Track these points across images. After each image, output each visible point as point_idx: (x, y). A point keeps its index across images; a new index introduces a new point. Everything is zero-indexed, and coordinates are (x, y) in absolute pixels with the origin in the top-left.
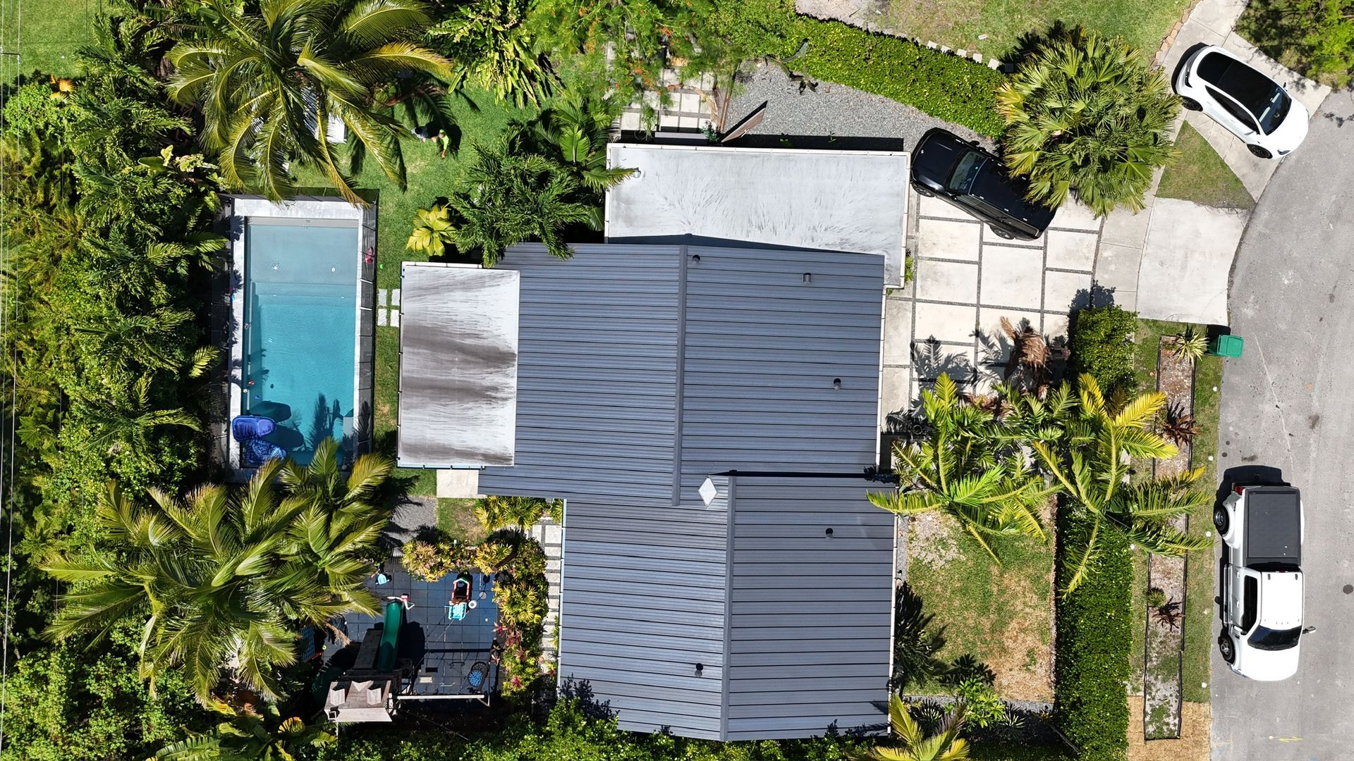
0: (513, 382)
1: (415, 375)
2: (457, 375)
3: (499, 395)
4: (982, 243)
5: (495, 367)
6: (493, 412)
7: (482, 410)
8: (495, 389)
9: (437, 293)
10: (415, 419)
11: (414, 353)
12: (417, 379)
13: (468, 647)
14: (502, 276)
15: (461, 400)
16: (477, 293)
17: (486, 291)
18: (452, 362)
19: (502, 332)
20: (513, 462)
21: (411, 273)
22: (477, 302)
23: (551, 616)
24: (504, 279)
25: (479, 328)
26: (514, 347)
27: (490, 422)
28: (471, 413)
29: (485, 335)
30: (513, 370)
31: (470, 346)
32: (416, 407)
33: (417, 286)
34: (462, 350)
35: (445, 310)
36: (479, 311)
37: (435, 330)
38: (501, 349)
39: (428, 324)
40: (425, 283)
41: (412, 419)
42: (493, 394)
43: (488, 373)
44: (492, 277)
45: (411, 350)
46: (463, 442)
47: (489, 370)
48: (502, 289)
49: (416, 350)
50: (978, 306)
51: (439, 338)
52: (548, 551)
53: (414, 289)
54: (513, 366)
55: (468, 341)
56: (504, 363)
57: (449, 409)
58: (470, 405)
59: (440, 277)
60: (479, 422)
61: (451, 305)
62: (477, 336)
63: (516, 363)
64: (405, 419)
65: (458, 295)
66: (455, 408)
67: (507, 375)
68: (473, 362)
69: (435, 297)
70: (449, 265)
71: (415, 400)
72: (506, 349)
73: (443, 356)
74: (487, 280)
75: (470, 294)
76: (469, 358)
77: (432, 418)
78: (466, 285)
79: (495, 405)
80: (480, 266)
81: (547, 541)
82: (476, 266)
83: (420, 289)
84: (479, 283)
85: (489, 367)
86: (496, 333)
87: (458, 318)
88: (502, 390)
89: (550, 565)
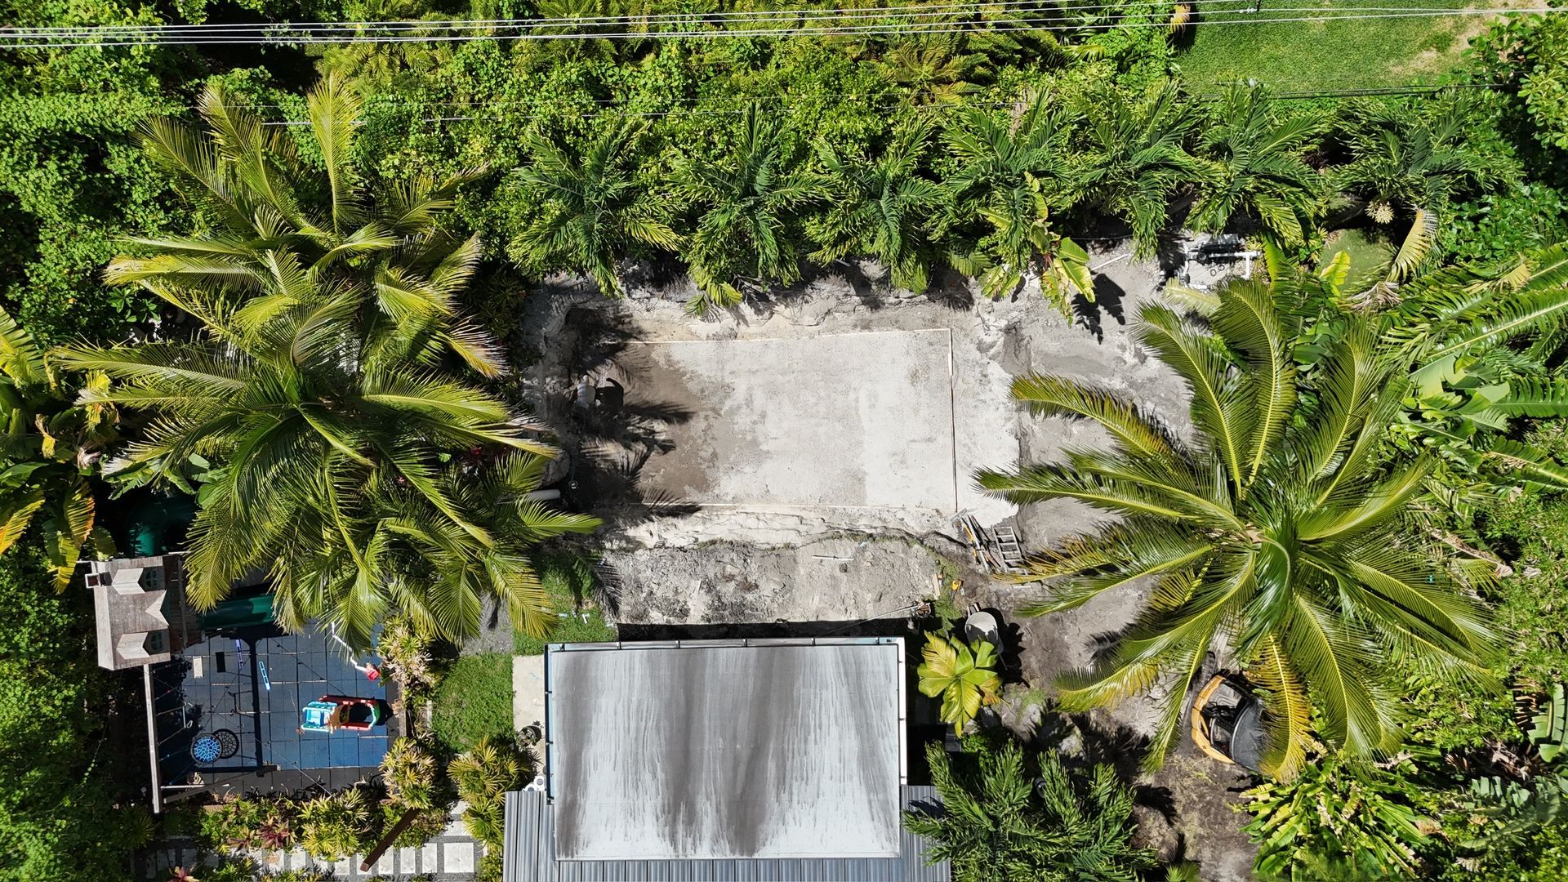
0: (704, 852)
1: (708, 671)
2: (712, 749)
3: (680, 828)
5: (729, 817)
6: (650, 818)
7: (652, 800)
8: (692, 820)
9: (853, 707)
10: (632, 676)
11: (745, 667)
12: (702, 676)
13: (263, 723)
14: (889, 824)
15: (669, 757)
16: (856, 779)
17: (861, 795)
18: (735, 738)
19: (792, 828)
20: (562, 858)
21: (885, 658)
22: (842, 779)
24: (882, 828)
25: (795, 785)
26: (766, 852)
27: (632, 813)
28: (647, 777)
29: (785, 797)
30: (725, 853)
31: (764, 769)
32: (652, 676)
33: (864, 669)
34: (757, 752)
35: (825, 721)
36: (827, 785)
37: (788, 702)
38: (760, 827)
39: (801, 691)
40: (869, 683)
41: (631, 669)
42: (681, 816)
43: (718, 804)
44: (885, 806)
45: (752, 662)
46: (595, 764)
47: (723, 807)
48: (867, 825)
49: (751, 671)
51: (774, 712)
52: (430, 849)
53: (858, 664)
54: (733, 851)
55: (771, 767)
56: (736, 834)
57: (651, 735)
58: (660, 775)
59: (880, 706)
60: (631, 792)
61: (834, 730)
62: (782, 781)
63: (737, 856)
64: (632, 658)
65: (852, 744)
66: (655, 747)
67: (715, 840)
68: (735, 776)
69: (846, 701)
70: (903, 724)
71: (664, 672)
72: (762, 836)
73: (744, 720)
74: (881, 796)
75: (854, 765)
76: (742, 769)
77: (634, 707)
78: (869, 759)
79: (662, 820)
80: (904, 781)
81: (446, 846)
82: (904, 773)
83: (859, 674)
84: (873, 781)
85: (730, 805)
86: (789, 816)
87: (811, 744)
88: (687, 834)
89: (408, 853)
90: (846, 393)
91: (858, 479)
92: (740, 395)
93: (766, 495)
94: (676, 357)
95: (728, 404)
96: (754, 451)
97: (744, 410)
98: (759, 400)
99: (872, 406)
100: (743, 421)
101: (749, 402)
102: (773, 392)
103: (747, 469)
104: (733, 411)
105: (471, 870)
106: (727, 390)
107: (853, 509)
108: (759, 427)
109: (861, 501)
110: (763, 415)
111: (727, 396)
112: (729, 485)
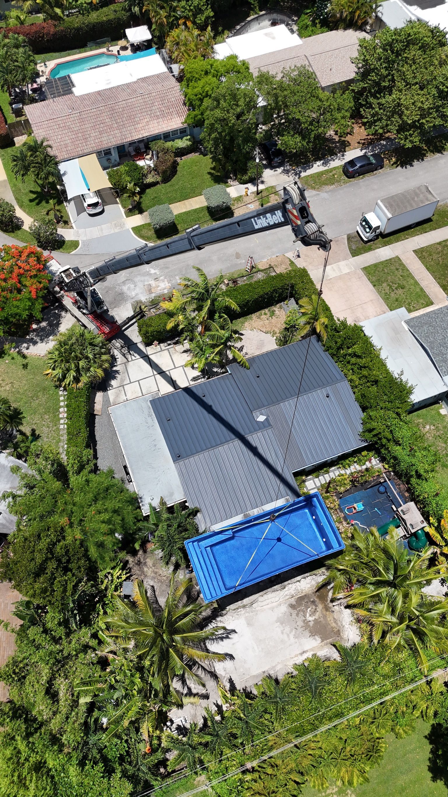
0: (255, 510)
4: (131, 383)
20: (287, 498)
23: (343, 472)
26: (241, 516)
30: (250, 512)
52: (318, 484)
63: (247, 513)
81: (314, 487)
89: (323, 482)
90: (262, 649)
91: (249, 624)
92: (292, 636)
93: (272, 609)
94: (314, 641)
95: (293, 633)
96: (281, 621)
97: (288, 633)
98: (285, 637)
99: (253, 648)
100: (287, 629)
101: (288, 636)
102: (282, 641)
103: (280, 615)
104: (291, 631)
105: (306, 483)
106: (296, 637)
107: (247, 614)
108: (282, 629)
109: (246, 618)
110: (282, 633)
111: (294, 635)
112: (284, 608)
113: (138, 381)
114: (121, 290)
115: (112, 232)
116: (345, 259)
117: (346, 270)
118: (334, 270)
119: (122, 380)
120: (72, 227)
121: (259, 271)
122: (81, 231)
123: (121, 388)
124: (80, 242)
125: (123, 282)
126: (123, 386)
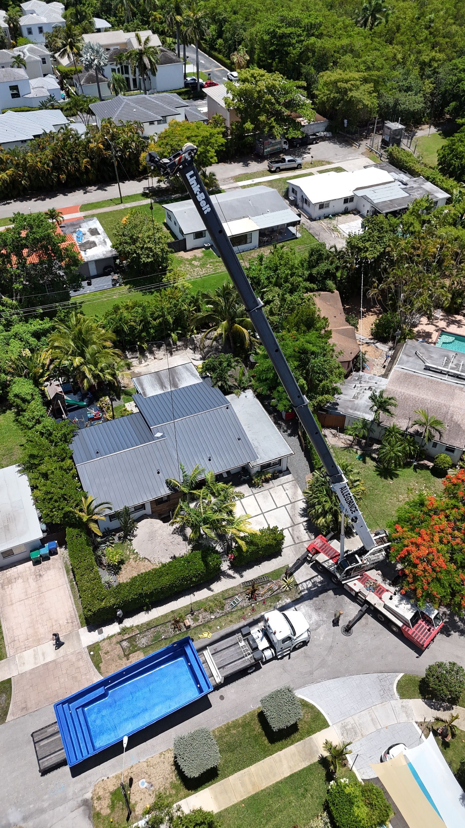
0: (169, 390)
2: (165, 381)
5: (172, 386)
9: (187, 370)
10: (148, 377)
12: (160, 375)
17: (194, 379)
19: (183, 384)
20: (145, 396)
22: (189, 377)
25: (181, 380)
26: (180, 387)
27: (155, 390)
28: (155, 386)
31: (175, 380)
32: (151, 376)
36: (186, 379)
37: (176, 373)
38: (178, 385)
40: (189, 368)
42: (163, 387)
43: (169, 385)
44: (198, 378)
46: (146, 387)
49: (168, 372)
50: (263, 513)
51: (174, 375)
57: (154, 381)
58: (158, 385)
59: (192, 369)
63: (175, 389)
65: (189, 374)
73: (169, 376)
76: (172, 381)
77: (150, 380)
78: (192, 374)
79: (160, 388)
80: (200, 375)
83: (186, 367)
84: (195, 376)
87: (182, 376)
88: (166, 389)
113: (277, 508)
114: (319, 615)
115: (356, 717)
116: (22, 675)
117: (28, 655)
118: (43, 654)
119: (293, 508)
120: (420, 724)
121: (143, 648)
122: (403, 719)
123: (293, 501)
124: (397, 695)
125: (319, 626)
126: (291, 503)
